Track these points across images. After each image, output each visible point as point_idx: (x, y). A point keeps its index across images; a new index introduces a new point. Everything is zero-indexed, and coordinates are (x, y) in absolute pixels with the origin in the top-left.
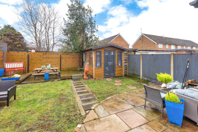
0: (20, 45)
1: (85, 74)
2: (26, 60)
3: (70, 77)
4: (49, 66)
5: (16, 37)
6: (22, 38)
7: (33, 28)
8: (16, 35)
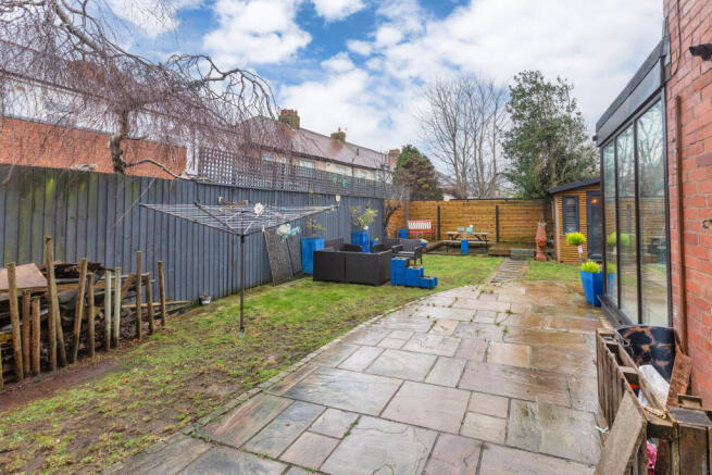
0: (427, 185)
1: (538, 250)
2: (436, 216)
3: (507, 253)
4: (470, 229)
5: (421, 169)
6: (431, 168)
7: (451, 143)
8: (420, 163)
